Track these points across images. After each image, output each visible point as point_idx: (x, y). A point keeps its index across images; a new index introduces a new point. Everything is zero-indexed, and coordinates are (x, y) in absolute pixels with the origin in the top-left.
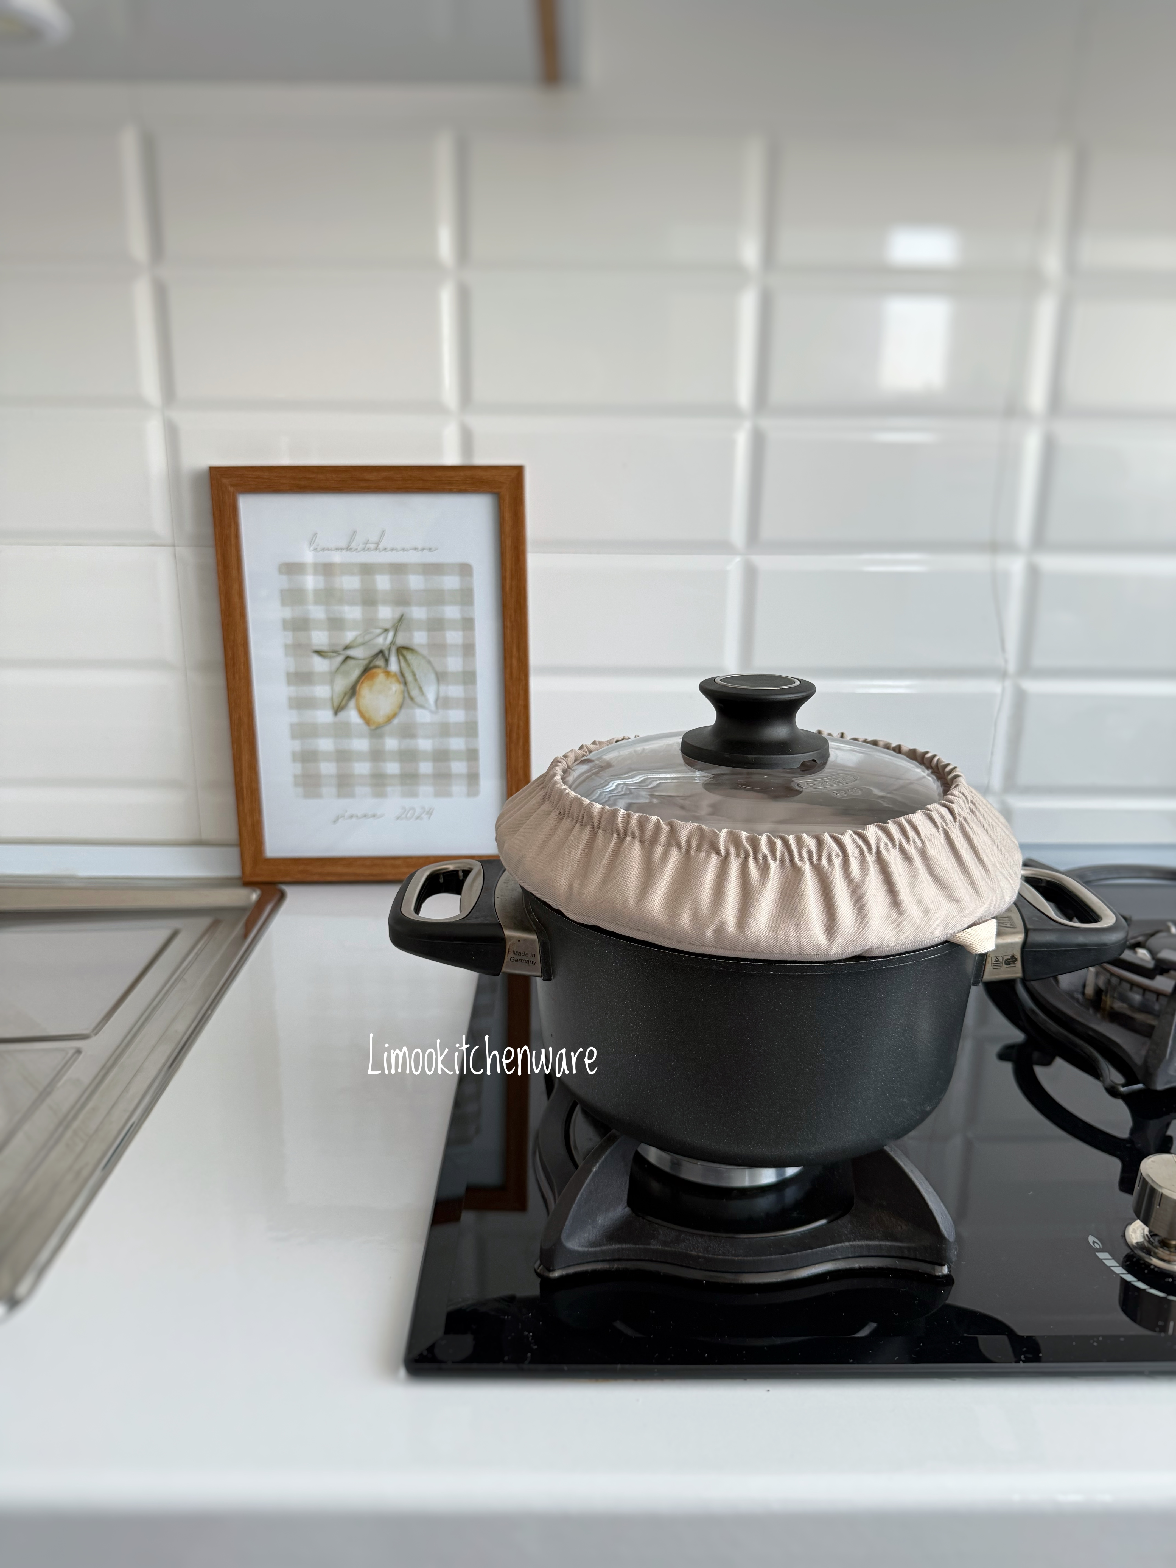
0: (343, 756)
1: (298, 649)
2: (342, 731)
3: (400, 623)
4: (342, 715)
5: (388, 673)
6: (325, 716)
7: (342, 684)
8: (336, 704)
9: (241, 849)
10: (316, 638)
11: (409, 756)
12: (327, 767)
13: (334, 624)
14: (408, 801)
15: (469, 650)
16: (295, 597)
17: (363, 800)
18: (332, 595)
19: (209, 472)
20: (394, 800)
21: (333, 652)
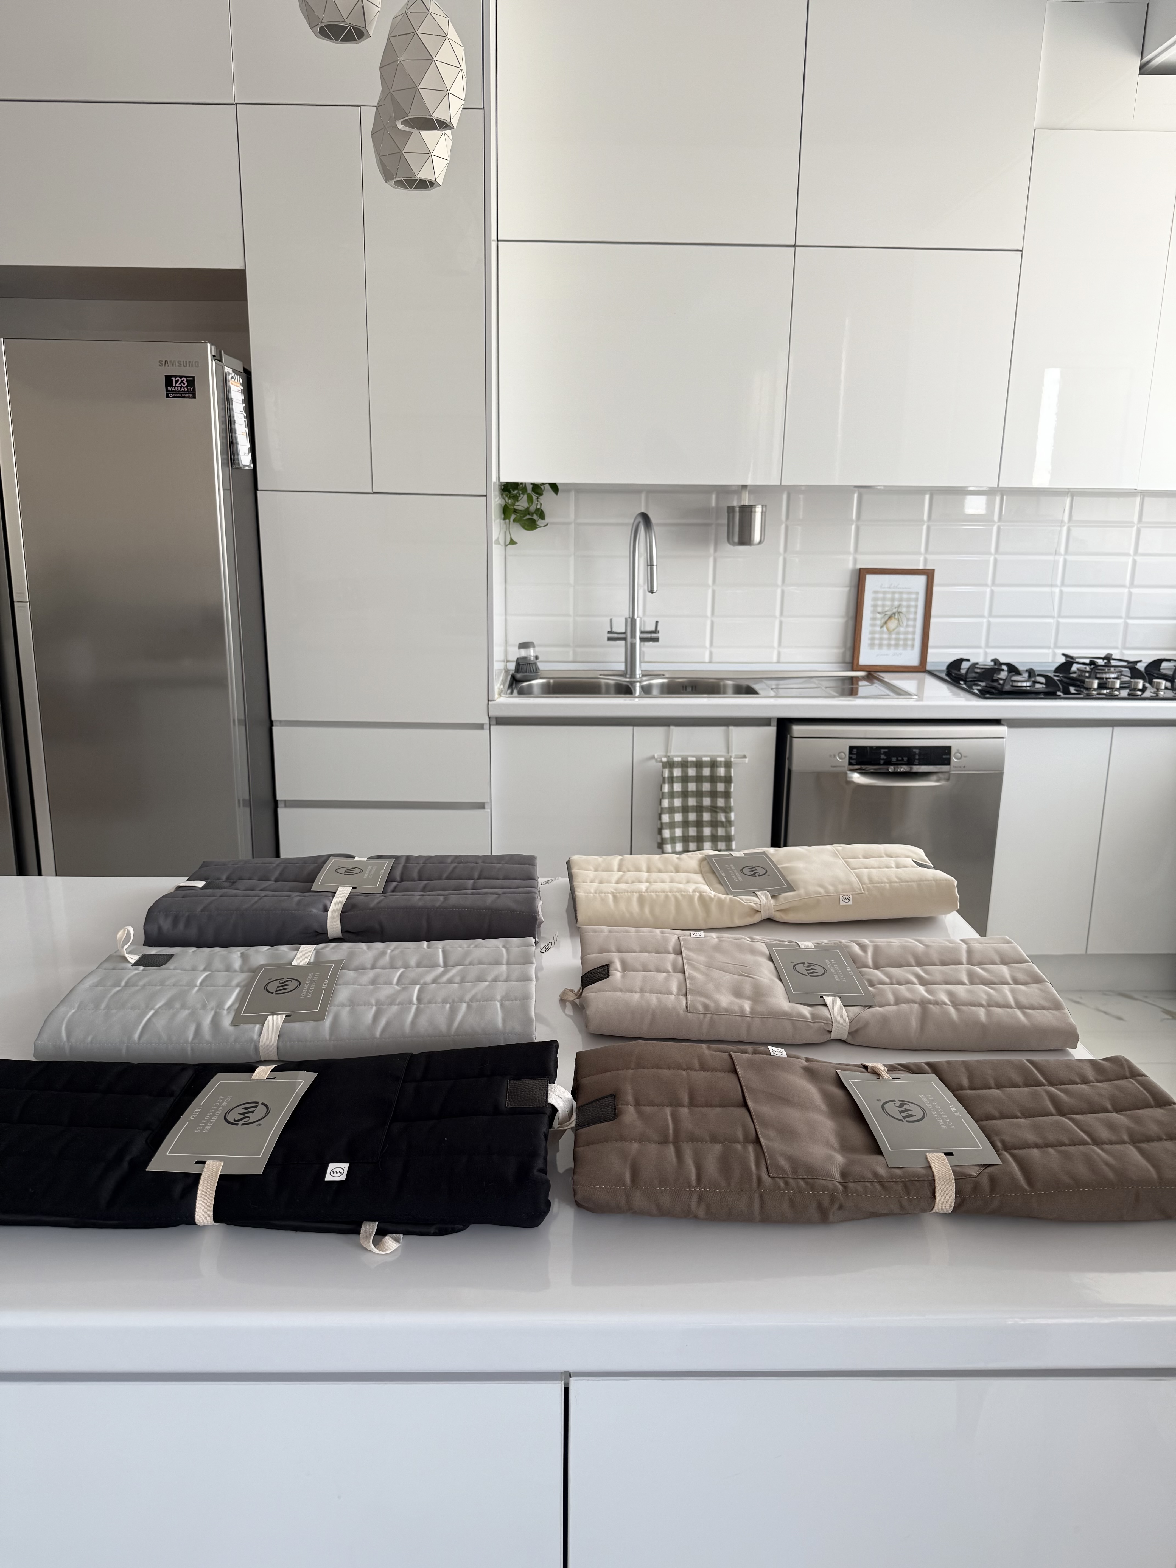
0: (881, 639)
1: (874, 611)
2: (881, 633)
3: (899, 606)
4: (882, 629)
5: (895, 618)
6: (878, 629)
7: (883, 621)
8: (881, 626)
9: (852, 663)
10: (879, 609)
11: (897, 639)
12: (877, 642)
13: (883, 606)
14: (896, 651)
15: (916, 613)
16: (875, 599)
17: (885, 650)
18: (884, 599)
19: (860, 569)
20: (892, 650)
21: (883, 613)
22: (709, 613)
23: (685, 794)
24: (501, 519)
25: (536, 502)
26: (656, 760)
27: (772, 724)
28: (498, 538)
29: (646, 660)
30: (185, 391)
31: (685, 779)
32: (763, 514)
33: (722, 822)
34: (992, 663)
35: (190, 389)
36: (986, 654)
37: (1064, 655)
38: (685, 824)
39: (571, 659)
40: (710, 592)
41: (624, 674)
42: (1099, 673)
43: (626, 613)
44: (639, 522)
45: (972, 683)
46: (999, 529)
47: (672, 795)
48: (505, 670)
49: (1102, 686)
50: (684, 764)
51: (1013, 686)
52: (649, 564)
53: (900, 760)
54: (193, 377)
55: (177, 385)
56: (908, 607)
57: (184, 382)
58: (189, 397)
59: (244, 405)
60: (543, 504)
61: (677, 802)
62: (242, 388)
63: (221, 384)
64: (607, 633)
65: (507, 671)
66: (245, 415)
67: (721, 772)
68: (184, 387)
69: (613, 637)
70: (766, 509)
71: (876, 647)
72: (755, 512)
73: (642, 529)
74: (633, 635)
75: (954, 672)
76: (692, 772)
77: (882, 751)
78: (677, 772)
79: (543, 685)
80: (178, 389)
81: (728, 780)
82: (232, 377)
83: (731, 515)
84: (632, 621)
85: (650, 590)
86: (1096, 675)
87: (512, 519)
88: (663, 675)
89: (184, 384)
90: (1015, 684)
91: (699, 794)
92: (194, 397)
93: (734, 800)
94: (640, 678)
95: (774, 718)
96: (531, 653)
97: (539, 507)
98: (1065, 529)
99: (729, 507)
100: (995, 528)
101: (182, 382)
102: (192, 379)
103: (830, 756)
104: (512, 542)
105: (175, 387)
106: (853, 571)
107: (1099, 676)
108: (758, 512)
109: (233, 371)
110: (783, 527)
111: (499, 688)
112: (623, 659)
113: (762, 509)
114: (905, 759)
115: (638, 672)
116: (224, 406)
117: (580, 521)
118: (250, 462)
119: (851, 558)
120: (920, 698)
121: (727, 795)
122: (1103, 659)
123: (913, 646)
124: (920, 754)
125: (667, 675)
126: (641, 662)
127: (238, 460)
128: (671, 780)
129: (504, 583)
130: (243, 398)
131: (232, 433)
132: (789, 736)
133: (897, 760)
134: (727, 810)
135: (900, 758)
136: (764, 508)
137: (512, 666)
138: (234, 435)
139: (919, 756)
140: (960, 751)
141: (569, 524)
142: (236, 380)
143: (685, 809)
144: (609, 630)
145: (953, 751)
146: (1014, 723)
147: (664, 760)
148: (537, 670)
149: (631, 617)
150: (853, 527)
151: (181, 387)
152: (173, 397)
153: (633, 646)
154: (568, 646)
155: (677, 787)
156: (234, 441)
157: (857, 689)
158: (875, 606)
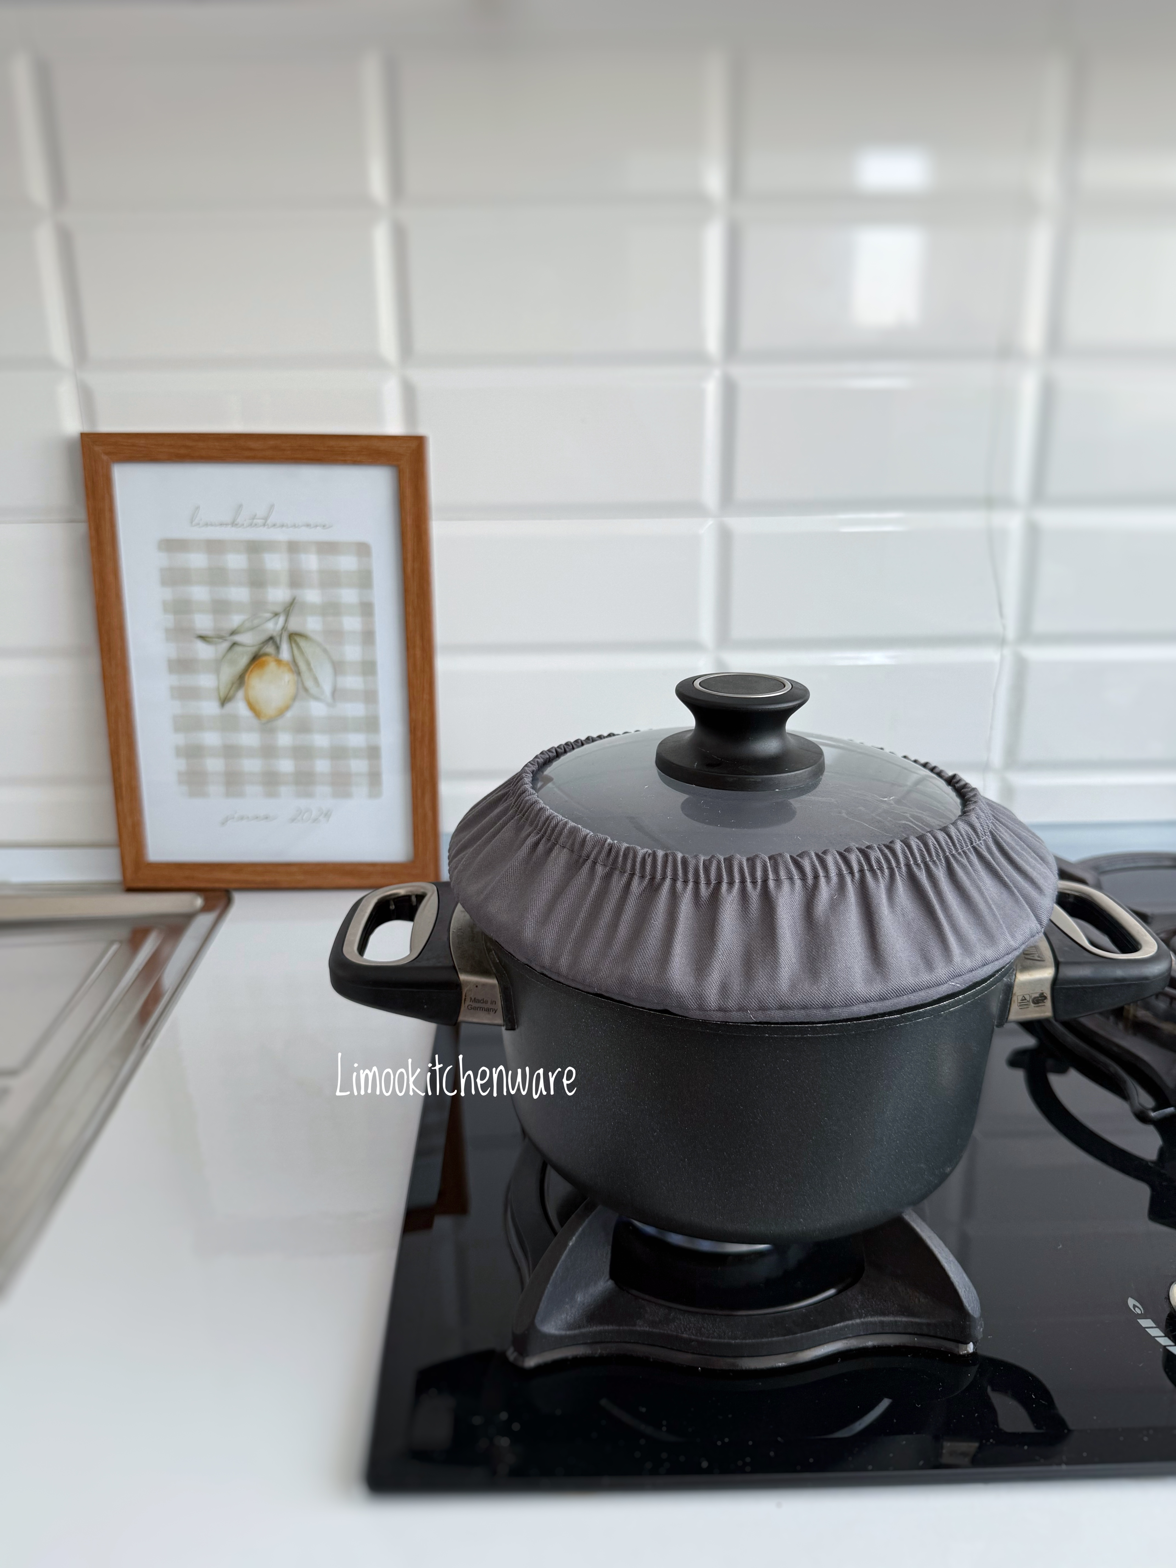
0: (231, 752)
1: (180, 633)
2: (228, 722)
3: (291, 608)
4: (229, 705)
5: (279, 662)
6: (210, 707)
7: (228, 671)
10: (198, 623)
11: (303, 753)
12: (214, 764)
13: (220, 607)
14: (304, 802)
15: (368, 637)
16: (176, 577)
17: (253, 799)
18: (219, 575)
20: (288, 800)
21: (222, 638)
56: (333, 609)
71: (215, 788)
123: (374, 781)
158: (181, 608)
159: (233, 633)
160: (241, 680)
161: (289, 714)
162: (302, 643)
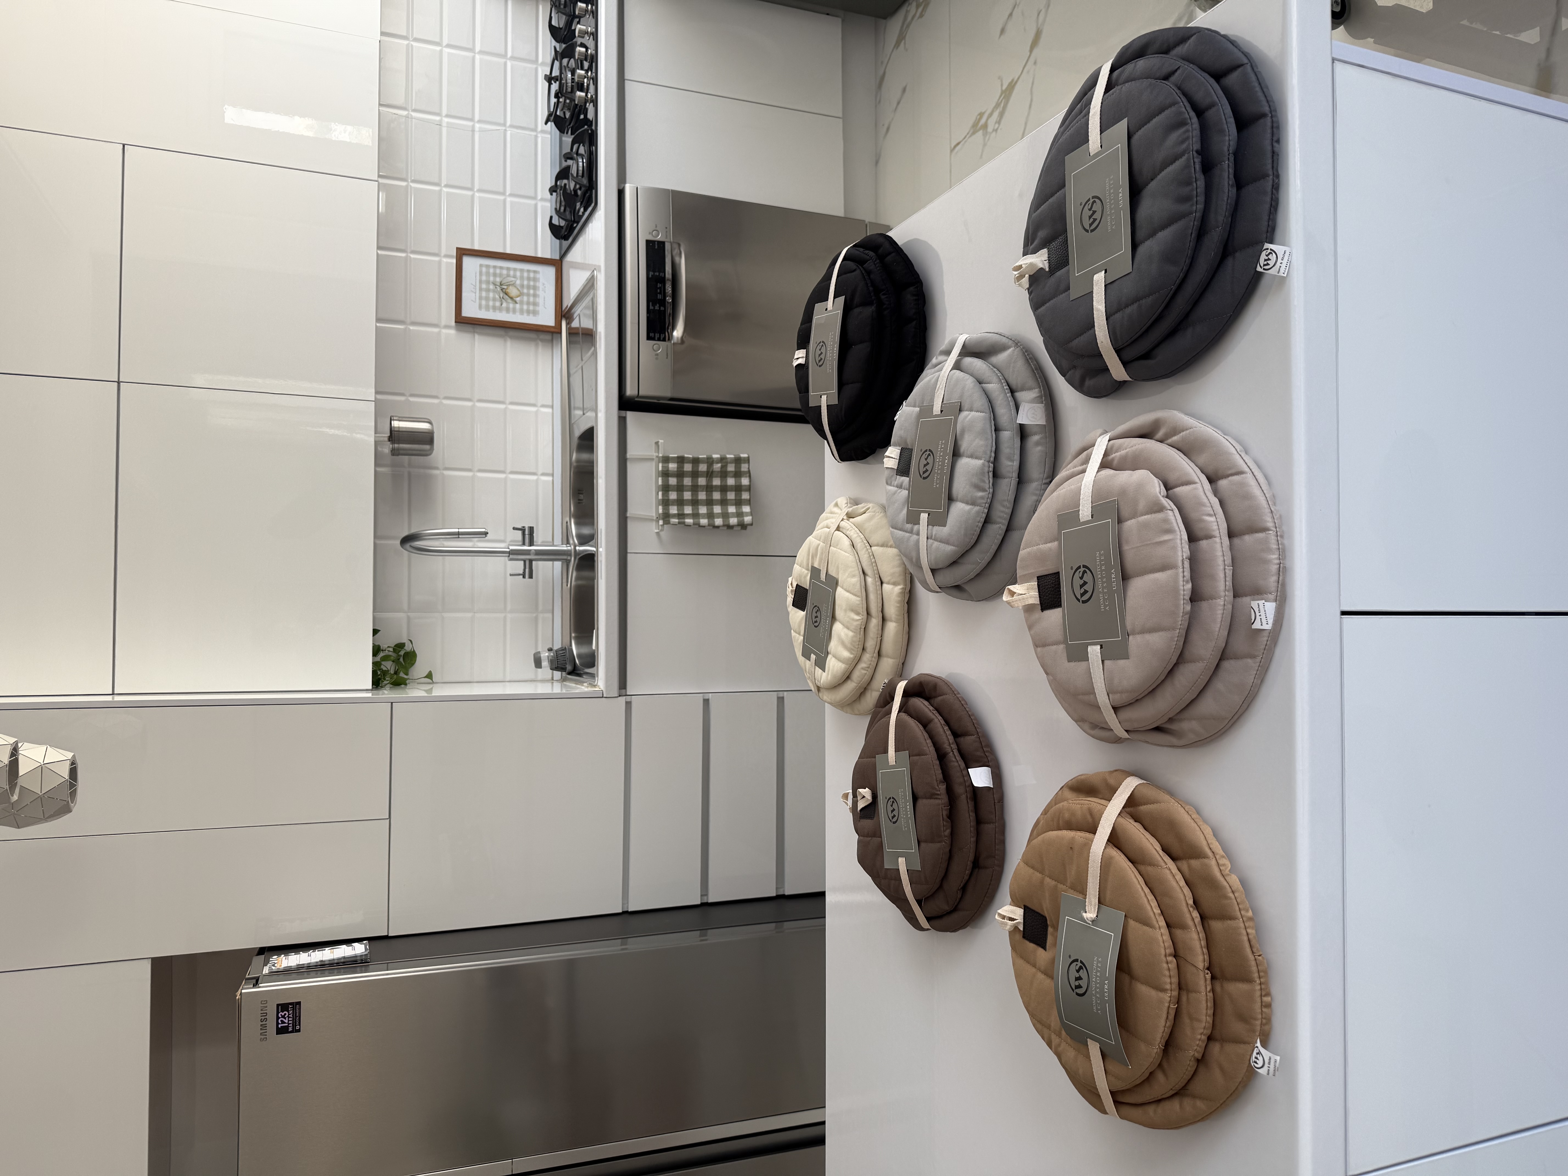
1: (500, 309)
2: (522, 303)
3: (495, 284)
4: (518, 302)
5: (507, 289)
6: (518, 306)
7: (509, 300)
8: (514, 303)
9: (553, 333)
10: (498, 304)
11: (529, 287)
12: (531, 308)
13: (494, 300)
14: (541, 289)
15: (501, 268)
16: (487, 308)
17: (540, 300)
18: (487, 299)
19: (456, 322)
20: (540, 292)
21: (501, 301)
22: (502, 476)
23: (695, 503)
24: (405, 688)
25: (387, 652)
26: (662, 530)
27: (624, 415)
28: (424, 690)
29: (551, 540)
30: (293, 1014)
31: (680, 502)
32: (400, 419)
33: (722, 467)
34: (554, 194)
35: (291, 1008)
36: (542, 199)
37: (546, 123)
38: (724, 502)
39: (550, 615)
40: (480, 474)
41: (568, 562)
42: (566, 89)
43: (503, 559)
44: (411, 546)
45: (576, 215)
46: (414, 181)
47: (696, 515)
48: (562, 682)
49: (581, 87)
50: (666, 503)
51: (583, 176)
52: (457, 536)
53: (661, 291)
54: (278, 1005)
55: (286, 1021)
56: (495, 275)
57: (283, 1014)
58: (300, 1009)
59: (301, 953)
60: (389, 645)
61: (703, 510)
62: (283, 956)
63: (281, 976)
64: (524, 579)
65: (563, 680)
66: (311, 951)
67: (673, 466)
68: (289, 1014)
69: (528, 572)
70: (396, 416)
71: (537, 308)
72: (399, 427)
73: (418, 544)
74: (527, 552)
75: (563, 232)
76: (673, 496)
77: (651, 307)
78: (674, 510)
79: (577, 644)
80: (291, 1020)
81: (681, 460)
82: (274, 965)
83: (401, 452)
84: (512, 554)
85: (484, 536)
86: (569, 92)
87: (406, 677)
88: (567, 522)
89: (285, 1014)
90: (580, 172)
91: (695, 488)
92: (299, 1003)
93: (701, 455)
94: (570, 546)
95: (619, 413)
96: (545, 655)
97: (391, 649)
98: (414, 114)
99: (393, 454)
100: (413, 185)
101: (283, 1017)
102: (280, 1007)
103: (657, 359)
104: (429, 676)
105: (289, 1024)
106: (457, 329)
107: (569, 90)
108: (399, 424)
109: (266, 965)
110: (412, 399)
111: (587, 687)
112: (551, 562)
113: (396, 420)
114: (659, 285)
115: (564, 548)
116: (305, 973)
117: (405, 606)
118: (361, 944)
119: (444, 331)
120: (595, 268)
121: (696, 461)
122: (550, 84)
123: (535, 272)
124: (654, 272)
125: (568, 519)
126: (553, 545)
127: (362, 956)
128: (681, 516)
129: (471, 684)
130: (294, 954)
131: (334, 963)
132: (636, 399)
133: (660, 293)
134: (710, 461)
135: (659, 291)
136: (395, 418)
137: (558, 674)
138: (336, 961)
139: (656, 272)
140: (651, 231)
141: (409, 618)
142: (276, 962)
143: (710, 503)
144: (522, 576)
145: (651, 238)
146: (622, 177)
147: (661, 522)
148: (563, 649)
149: (508, 555)
150: (411, 328)
151: (289, 1017)
152: (300, 1025)
153: (538, 553)
154: (536, 619)
155: (688, 510)
156: (342, 960)
157: (583, 329)
158: (494, 308)
159: (500, 297)
160: (511, 298)
161: (519, 289)
162: (502, 283)
